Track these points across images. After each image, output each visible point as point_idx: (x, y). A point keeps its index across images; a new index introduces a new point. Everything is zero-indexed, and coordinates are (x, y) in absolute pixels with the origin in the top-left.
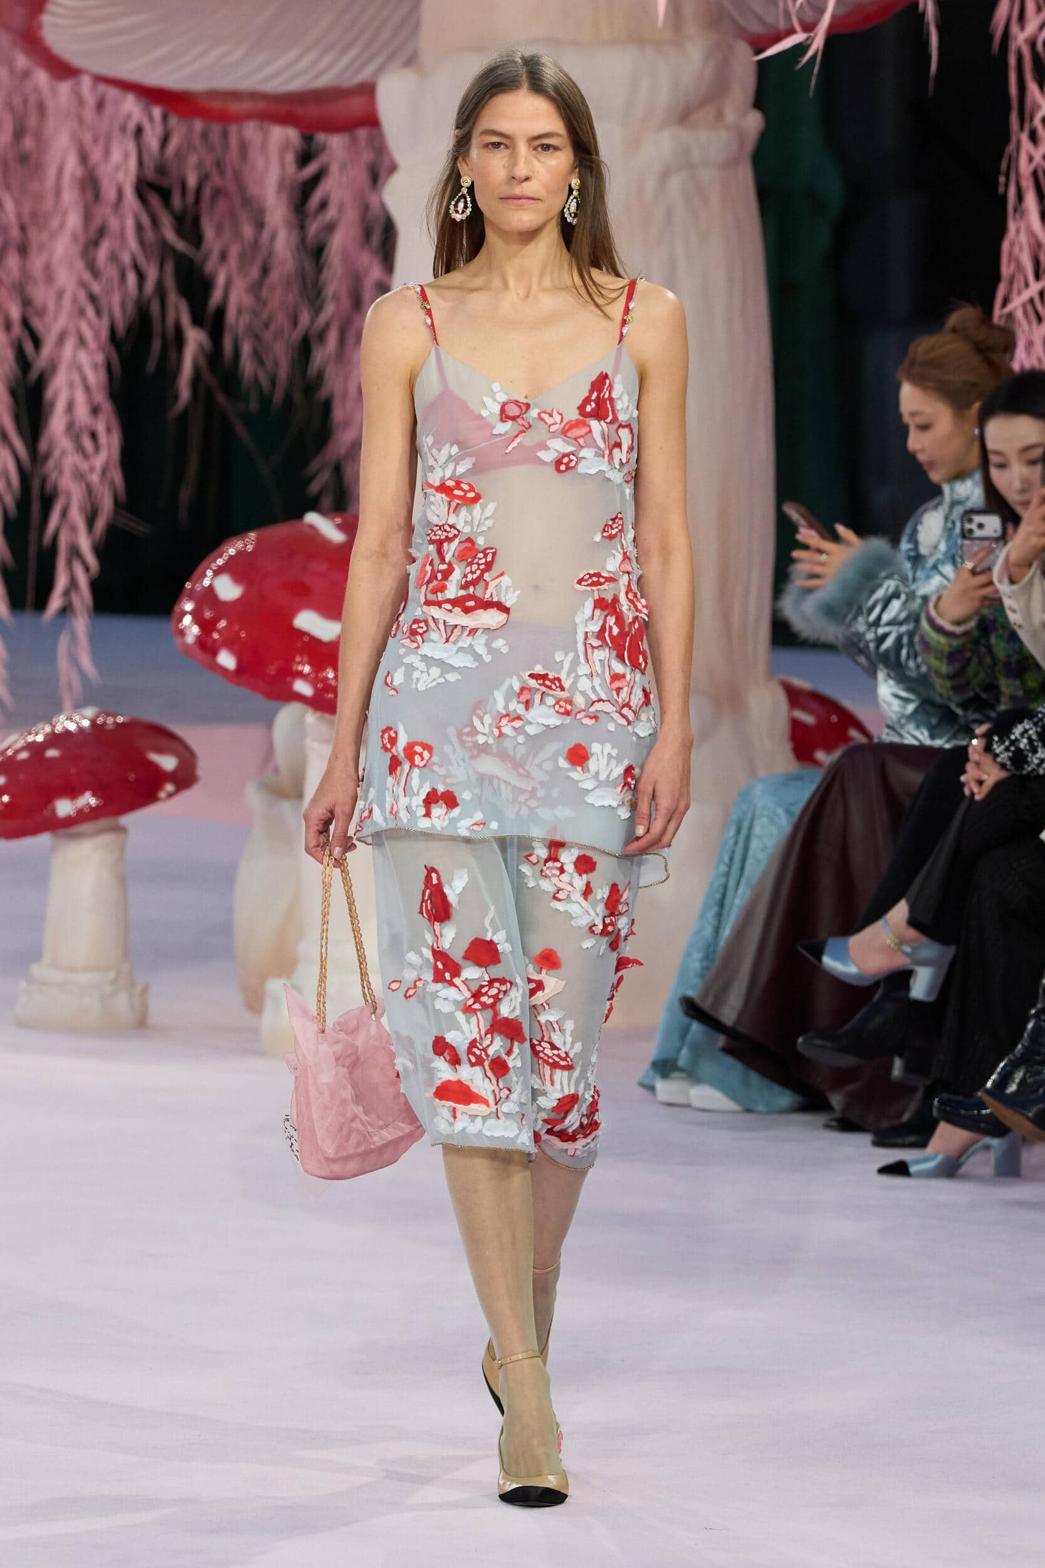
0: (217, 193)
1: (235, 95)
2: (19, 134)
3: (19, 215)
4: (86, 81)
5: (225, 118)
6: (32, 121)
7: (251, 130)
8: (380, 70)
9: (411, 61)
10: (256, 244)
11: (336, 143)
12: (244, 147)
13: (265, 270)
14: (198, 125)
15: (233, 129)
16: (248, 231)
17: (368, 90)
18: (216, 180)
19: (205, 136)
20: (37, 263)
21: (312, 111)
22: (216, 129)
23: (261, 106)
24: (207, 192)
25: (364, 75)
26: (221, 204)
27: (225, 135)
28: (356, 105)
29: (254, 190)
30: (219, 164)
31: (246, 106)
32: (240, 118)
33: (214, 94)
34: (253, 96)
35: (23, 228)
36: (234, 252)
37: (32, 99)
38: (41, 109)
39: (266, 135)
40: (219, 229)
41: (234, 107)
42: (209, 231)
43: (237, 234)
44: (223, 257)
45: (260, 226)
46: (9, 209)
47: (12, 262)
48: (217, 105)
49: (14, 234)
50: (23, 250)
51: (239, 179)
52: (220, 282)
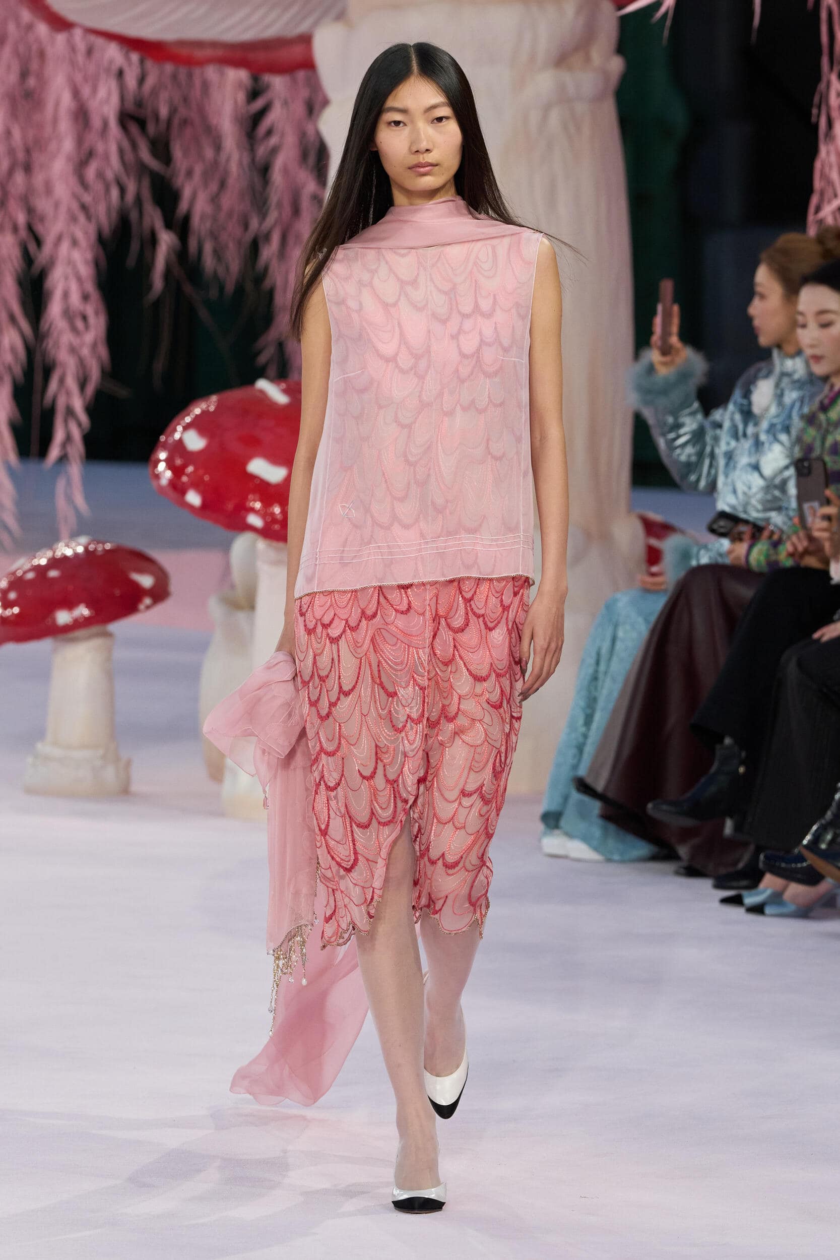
0: (185, 122)
1: (199, 44)
2: (24, 74)
3: (24, 137)
4: (78, 33)
5: (190, 62)
6: (34, 66)
7: (211, 72)
8: (316, 23)
9: (341, 16)
10: (216, 163)
11: (278, 83)
12: (206, 86)
13: (223, 185)
14: (169, 68)
15: (197, 72)
16: (209, 153)
17: (306, 40)
18: (183, 112)
19: (174, 77)
20: (38, 179)
21: (261, 57)
22: (183, 71)
23: (220, 53)
24: (176, 122)
25: (303, 28)
26: (188, 131)
27: (190, 76)
28: (297, 52)
29: (214, 121)
30: (185, 99)
31: (208, 52)
32: (202, 63)
33: (182, 43)
34: (214, 44)
35: (28, 151)
36: (198, 170)
37: (34, 48)
38: (42, 55)
39: (222, 74)
40: (186, 153)
41: (199, 54)
42: (177, 153)
43: (200, 156)
44: (189, 173)
45: (218, 147)
46: (17, 133)
47: (19, 178)
48: (184, 52)
49: (21, 155)
50: (28, 168)
51: (202, 112)
52: (187, 193)
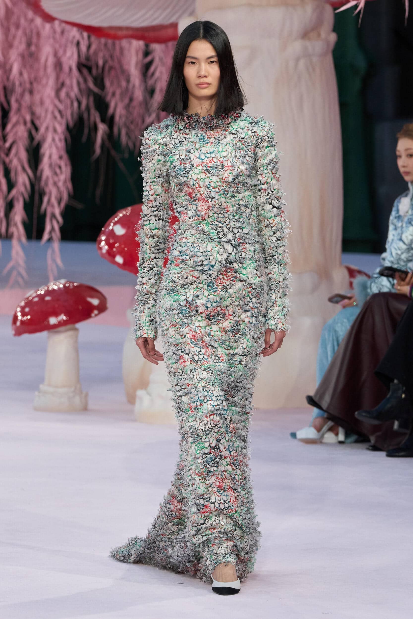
0: (111, 68)
1: (120, 28)
2: (29, 44)
3: (29, 77)
4: (57, 23)
5: (115, 37)
6: (34, 40)
7: (124, 43)
8: (179, 17)
9: (192, 13)
10: (127, 89)
12: (122, 49)
13: (131, 100)
15: (118, 42)
16: (124, 84)
17: (175, 26)
18: (110, 63)
19: (106, 45)
20: (37, 97)
21: (152, 34)
23: (131, 32)
24: (107, 68)
25: (173, 20)
26: (113, 73)
28: (170, 32)
29: (126, 67)
30: (112, 57)
31: (125, 32)
33: (111, 28)
34: (127, 28)
35: (31, 83)
36: (118, 92)
37: (34, 31)
38: (38, 34)
39: (130, 44)
40: (112, 83)
41: (120, 33)
42: (107, 83)
43: (119, 86)
44: (114, 94)
45: (128, 81)
46: (26, 75)
47: (27, 97)
48: (112, 32)
49: (28, 86)
50: (31, 92)
51: (120, 63)
52: (112, 105)
